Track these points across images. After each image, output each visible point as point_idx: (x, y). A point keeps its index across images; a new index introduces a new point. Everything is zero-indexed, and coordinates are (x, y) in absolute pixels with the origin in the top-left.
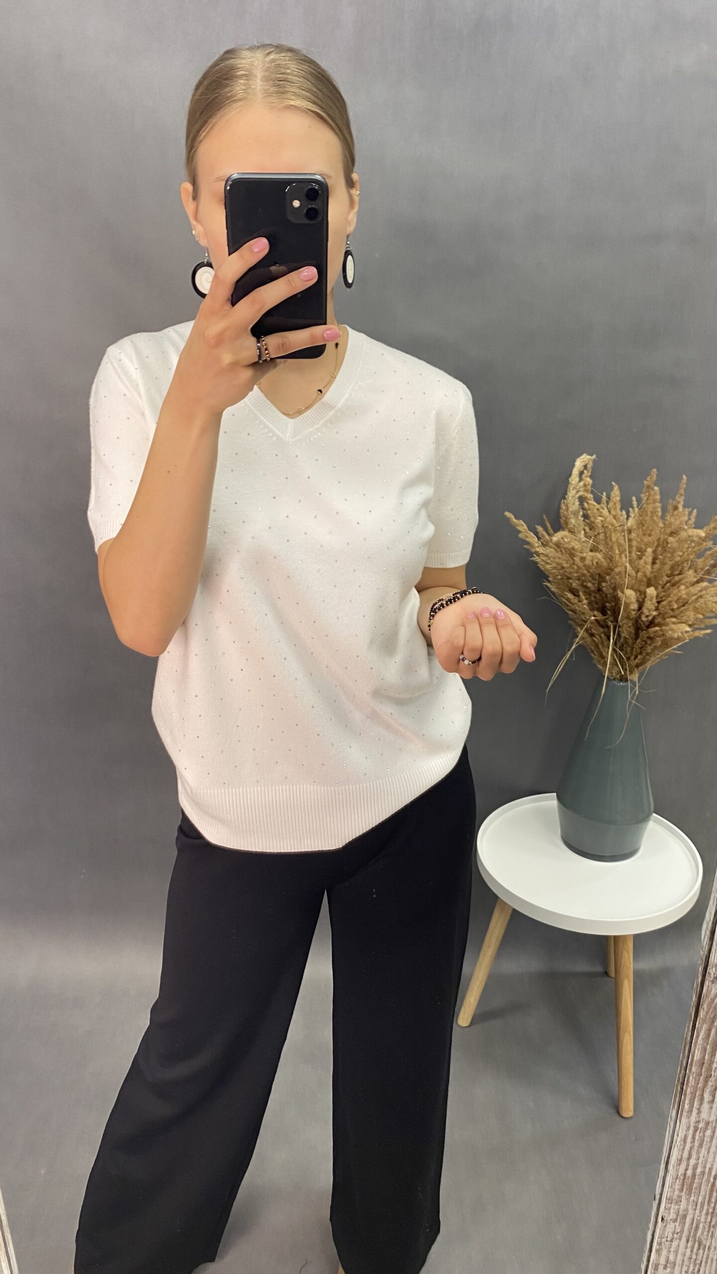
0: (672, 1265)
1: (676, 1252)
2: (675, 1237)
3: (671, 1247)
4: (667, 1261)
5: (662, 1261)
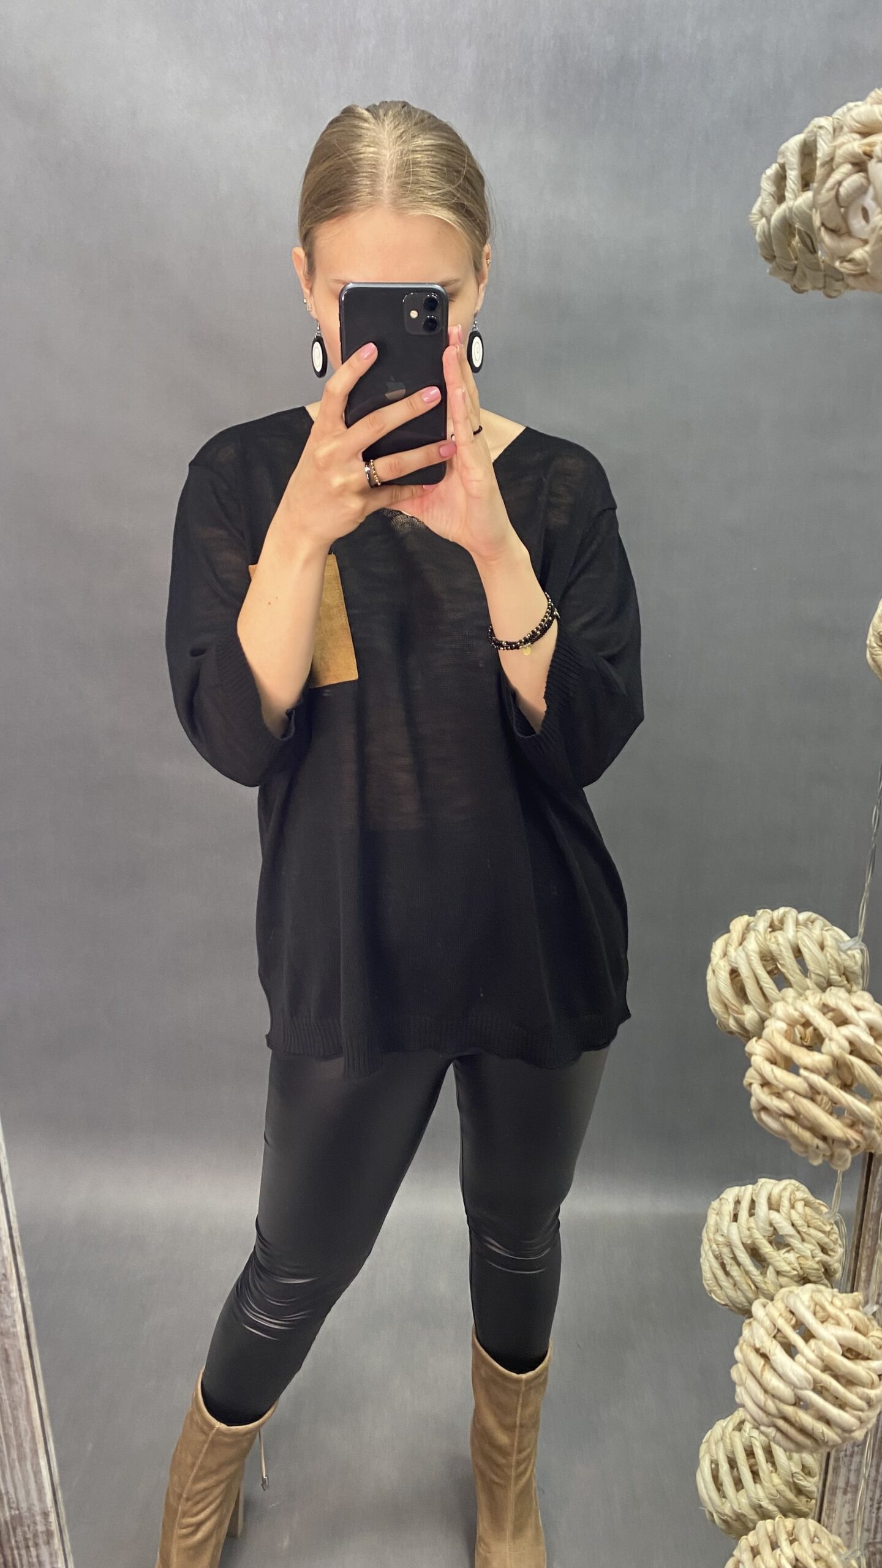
0: (854, 1489)
1: (858, 1471)
2: (856, 1451)
3: (851, 1465)
4: (847, 1483)
5: (841, 1483)
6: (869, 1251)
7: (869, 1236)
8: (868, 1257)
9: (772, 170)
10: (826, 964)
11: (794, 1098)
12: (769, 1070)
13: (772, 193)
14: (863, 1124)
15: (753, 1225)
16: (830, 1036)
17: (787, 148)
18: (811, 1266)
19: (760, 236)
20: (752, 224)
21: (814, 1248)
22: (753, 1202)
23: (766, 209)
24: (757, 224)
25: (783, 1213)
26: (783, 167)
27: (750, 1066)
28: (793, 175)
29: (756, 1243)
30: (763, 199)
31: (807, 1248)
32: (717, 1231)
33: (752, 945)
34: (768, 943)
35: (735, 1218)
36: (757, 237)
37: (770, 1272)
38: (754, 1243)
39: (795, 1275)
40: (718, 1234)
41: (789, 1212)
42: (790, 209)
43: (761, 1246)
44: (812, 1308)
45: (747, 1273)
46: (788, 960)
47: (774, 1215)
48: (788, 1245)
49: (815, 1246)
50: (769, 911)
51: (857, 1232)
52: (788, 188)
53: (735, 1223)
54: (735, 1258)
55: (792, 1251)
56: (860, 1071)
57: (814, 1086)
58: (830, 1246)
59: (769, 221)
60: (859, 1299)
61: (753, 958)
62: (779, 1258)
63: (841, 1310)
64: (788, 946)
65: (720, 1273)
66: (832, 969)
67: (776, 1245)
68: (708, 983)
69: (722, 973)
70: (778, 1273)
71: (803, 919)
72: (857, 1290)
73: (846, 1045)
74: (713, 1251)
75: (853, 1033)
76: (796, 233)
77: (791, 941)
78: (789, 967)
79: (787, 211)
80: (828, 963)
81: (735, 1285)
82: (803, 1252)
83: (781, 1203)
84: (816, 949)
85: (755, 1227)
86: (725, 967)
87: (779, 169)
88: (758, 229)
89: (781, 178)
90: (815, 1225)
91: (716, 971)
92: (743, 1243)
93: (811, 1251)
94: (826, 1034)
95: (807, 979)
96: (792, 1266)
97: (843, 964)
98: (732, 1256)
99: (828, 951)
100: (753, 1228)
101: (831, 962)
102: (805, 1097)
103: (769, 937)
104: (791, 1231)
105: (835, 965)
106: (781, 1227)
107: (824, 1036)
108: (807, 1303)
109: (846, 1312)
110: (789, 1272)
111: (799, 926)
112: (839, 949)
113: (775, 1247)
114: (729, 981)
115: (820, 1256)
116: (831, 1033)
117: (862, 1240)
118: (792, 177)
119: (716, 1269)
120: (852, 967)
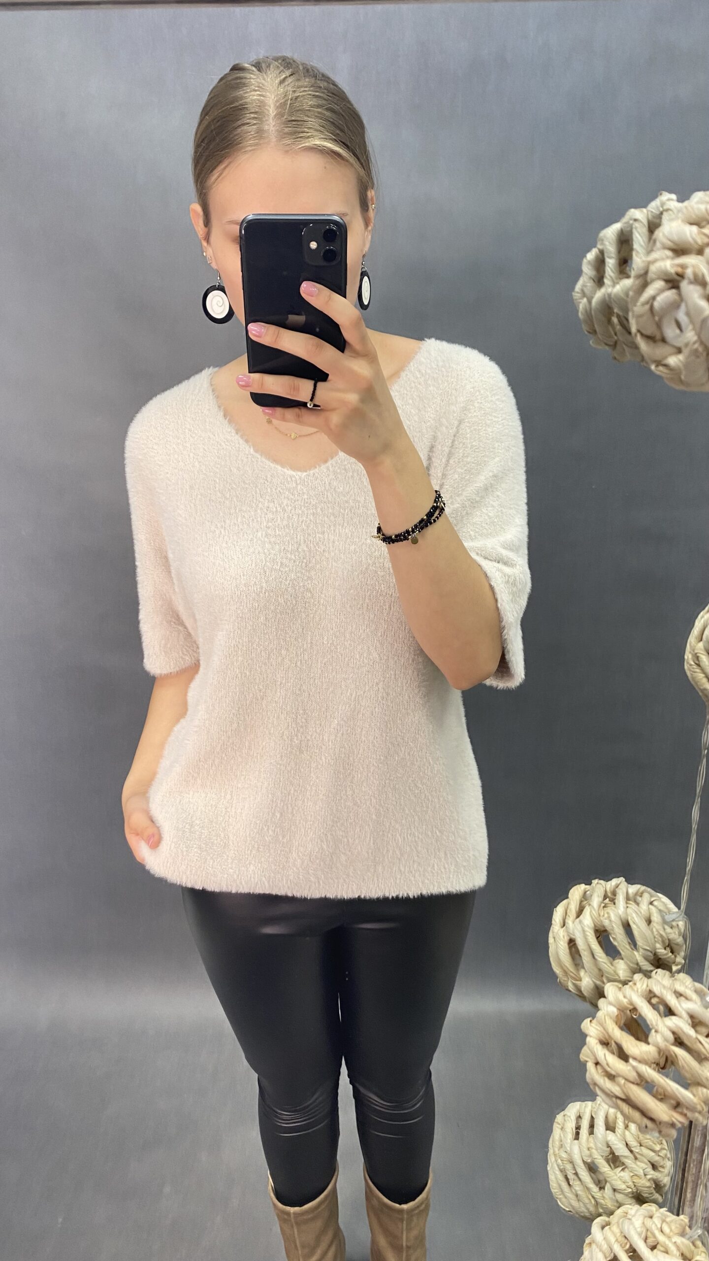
6: (693, 1176)
7: (694, 1165)
8: (693, 1182)
9: (591, 256)
10: (652, 937)
11: (624, 1083)
12: (602, 1053)
13: (592, 277)
14: (687, 1108)
15: (592, 1145)
16: (656, 1027)
17: (605, 236)
18: (643, 1184)
19: (582, 313)
20: (575, 301)
21: (646, 1167)
22: (592, 1118)
23: (586, 290)
24: (580, 302)
25: (618, 1135)
26: (602, 252)
27: (584, 1043)
28: (611, 263)
29: (596, 1163)
30: (584, 281)
31: (641, 1167)
32: (561, 1146)
33: (587, 919)
34: (602, 919)
35: (577, 1136)
36: (580, 314)
37: (608, 1186)
38: (593, 1162)
39: (629, 1193)
40: (562, 1150)
41: (624, 1132)
42: (609, 295)
43: (598, 1165)
44: (643, 1235)
45: (588, 1189)
46: (618, 935)
47: (611, 1136)
48: (623, 1164)
49: (646, 1164)
50: (602, 882)
51: (684, 1157)
52: (607, 274)
53: (576, 1141)
54: (576, 1174)
55: (626, 1169)
56: (683, 1062)
57: (642, 1074)
58: (660, 1163)
59: (590, 302)
60: (685, 1222)
61: (588, 934)
62: (615, 1177)
63: (669, 1237)
64: (619, 923)
65: (564, 1185)
66: (659, 943)
67: (613, 1163)
68: (550, 946)
69: (562, 943)
70: (614, 1190)
71: (632, 893)
72: (683, 1214)
73: (671, 1037)
74: (558, 1166)
75: (677, 1026)
76: (615, 315)
77: (623, 916)
78: (620, 942)
79: (606, 296)
80: (655, 937)
81: (577, 1196)
82: (635, 1171)
83: (617, 1125)
84: (643, 925)
85: (594, 1147)
86: (564, 937)
87: (598, 252)
88: (581, 307)
89: (600, 263)
90: (647, 1144)
91: (557, 938)
92: (583, 1161)
93: (644, 1170)
94: (652, 1025)
95: (636, 953)
96: (627, 1184)
97: (668, 937)
98: (574, 1172)
99: (655, 927)
100: (592, 1148)
101: (657, 936)
102: (633, 1083)
103: (602, 914)
104: (626, 1153)
105: (660, 939)
106: (616, 1149)
107: (651, 1027)
108: (639, 1230)
109: (674, 1240)
110: (625, 1190)
111: (628, 902)
112: (665, 922)
113: (612, 1165)
114: (568, 950)
115: (652, 1174)
116: (657, 1025)
117: (687, 1165)
118: (610, 265)
119: (562, 1181)
120: (675, 940)
